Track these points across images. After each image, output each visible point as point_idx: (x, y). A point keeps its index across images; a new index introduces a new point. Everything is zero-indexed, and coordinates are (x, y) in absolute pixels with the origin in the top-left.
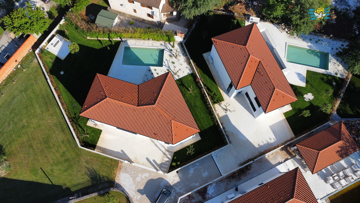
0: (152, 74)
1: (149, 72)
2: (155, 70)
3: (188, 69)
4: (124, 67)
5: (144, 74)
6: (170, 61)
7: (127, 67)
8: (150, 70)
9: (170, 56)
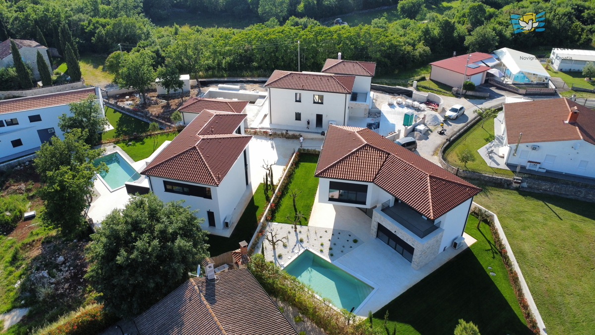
0: (330, 249)
1: (334, 254)
2: (321, 251)
3: (271, 228)
4: (373, 283)
5: (345, 255)
6: (287, 251)
7: (366, 280)
8: (331, 255)
9: (280, 256)
